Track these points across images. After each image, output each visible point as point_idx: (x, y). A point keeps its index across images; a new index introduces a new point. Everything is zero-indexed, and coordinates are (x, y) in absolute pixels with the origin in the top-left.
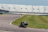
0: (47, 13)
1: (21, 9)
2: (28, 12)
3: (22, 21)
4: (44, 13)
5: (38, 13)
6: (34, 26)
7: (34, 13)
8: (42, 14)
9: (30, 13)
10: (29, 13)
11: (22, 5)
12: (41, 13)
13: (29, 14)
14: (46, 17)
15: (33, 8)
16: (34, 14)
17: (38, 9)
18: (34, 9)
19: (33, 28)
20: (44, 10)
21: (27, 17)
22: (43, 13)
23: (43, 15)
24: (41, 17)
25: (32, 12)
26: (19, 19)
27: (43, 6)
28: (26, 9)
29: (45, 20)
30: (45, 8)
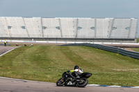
0: (82, 37)
1: (9, 27)
2: (27, 37)
3: (14, 62)
4: (76, 39)
5: (57, 39)
6: (48, 76)
7: (46, 39)
8: (68, 42)
9: (35, 39)
10: (31, 39)
11: (10, 18)
12: (67, 37)
13: (33, 41)
14: (82, 49)
15: (42, 23)
16: (45, 42)
17: (58, 28)
18: (45, 28)
19: (45, 81)
20: (75, 29)
21: (28, 51)
22: (73, 37)
23: (73, 42)
24: (68, 49)
25: (40, 37)
26: (4, 56)
27: (71, 19)
28: (24, 27)
29: (80, 58)
30: (77, 22)
